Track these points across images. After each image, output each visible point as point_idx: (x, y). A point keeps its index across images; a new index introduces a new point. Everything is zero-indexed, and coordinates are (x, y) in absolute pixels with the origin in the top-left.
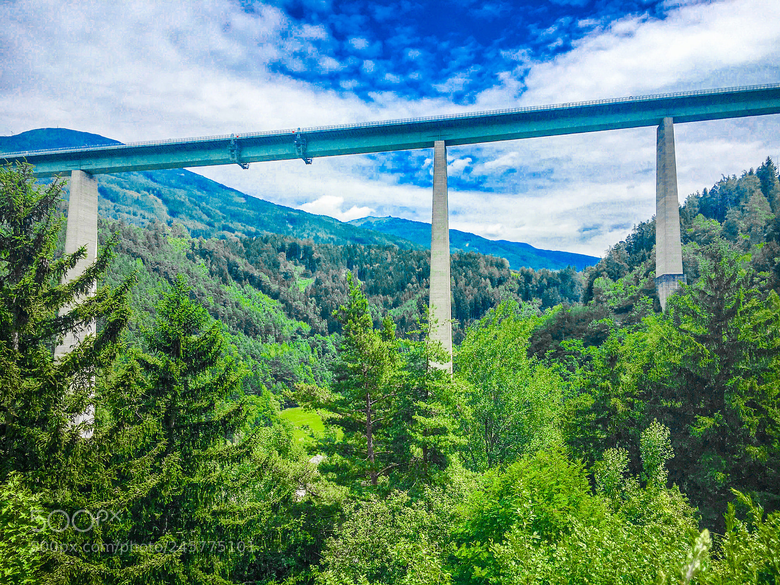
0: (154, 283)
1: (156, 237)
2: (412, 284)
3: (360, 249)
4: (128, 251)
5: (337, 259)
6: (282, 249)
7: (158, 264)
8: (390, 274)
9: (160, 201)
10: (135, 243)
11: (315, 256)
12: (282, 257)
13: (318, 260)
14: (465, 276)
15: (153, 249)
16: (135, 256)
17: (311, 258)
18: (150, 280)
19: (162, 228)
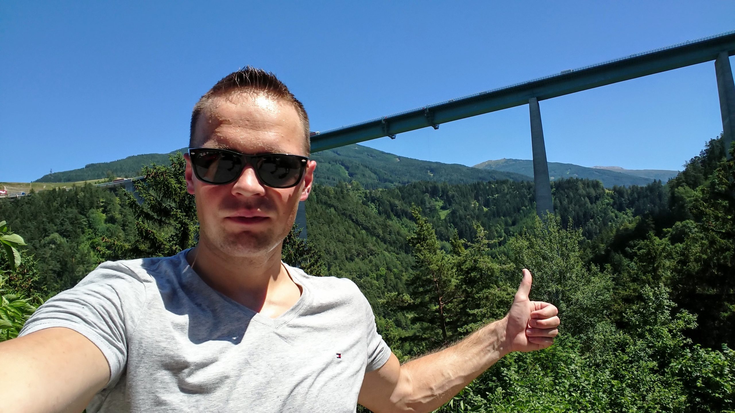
0: (343, 223)
1: (342, 192)
2: (526, 207)
3: (483, 185)
4: (325, 203)
5: (467, 195)
6: (427, 191)
7: (345, 210)
8: (507, 201)
9: (343, 167)
10: (329, 197)
11: (450, 193)
12: (427, 197)
13: (453, 196)
14: (567, 197)
15: (340, 201)
16: (330, 206)
17: (447, 196)
18: (340, 221)
19: (345, 186)
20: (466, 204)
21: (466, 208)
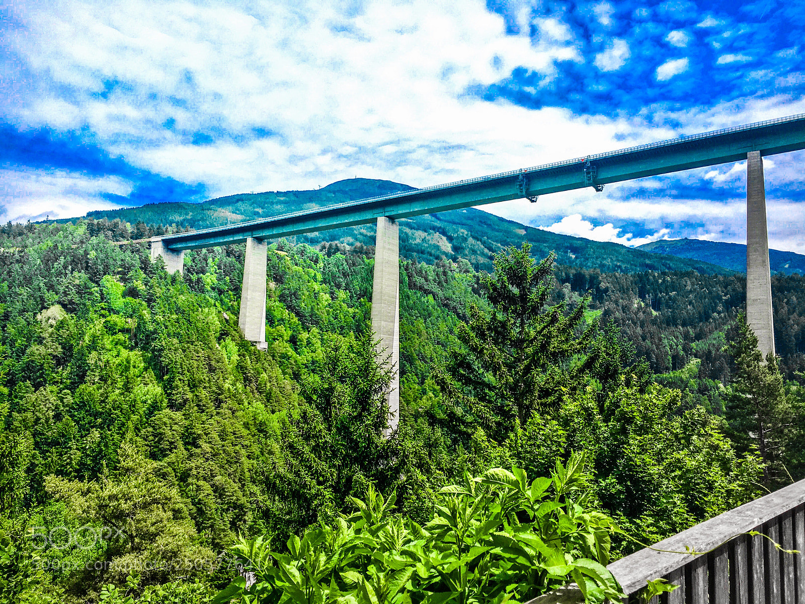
2: (719, 313)
3: (654, 276)
5: (628, 289)
6: (567, 280)
7: (448, 299)
8: (690, 303)
9: (444, 238)
10: (426, 280)
11: (603, 285)
12: (567, 289)
13: (606, 290)
15: (442, 286)
16: (427, 292)
17: (598, 289)
19: (448, 265)
20: (625, 302)
21: (625, 309)
